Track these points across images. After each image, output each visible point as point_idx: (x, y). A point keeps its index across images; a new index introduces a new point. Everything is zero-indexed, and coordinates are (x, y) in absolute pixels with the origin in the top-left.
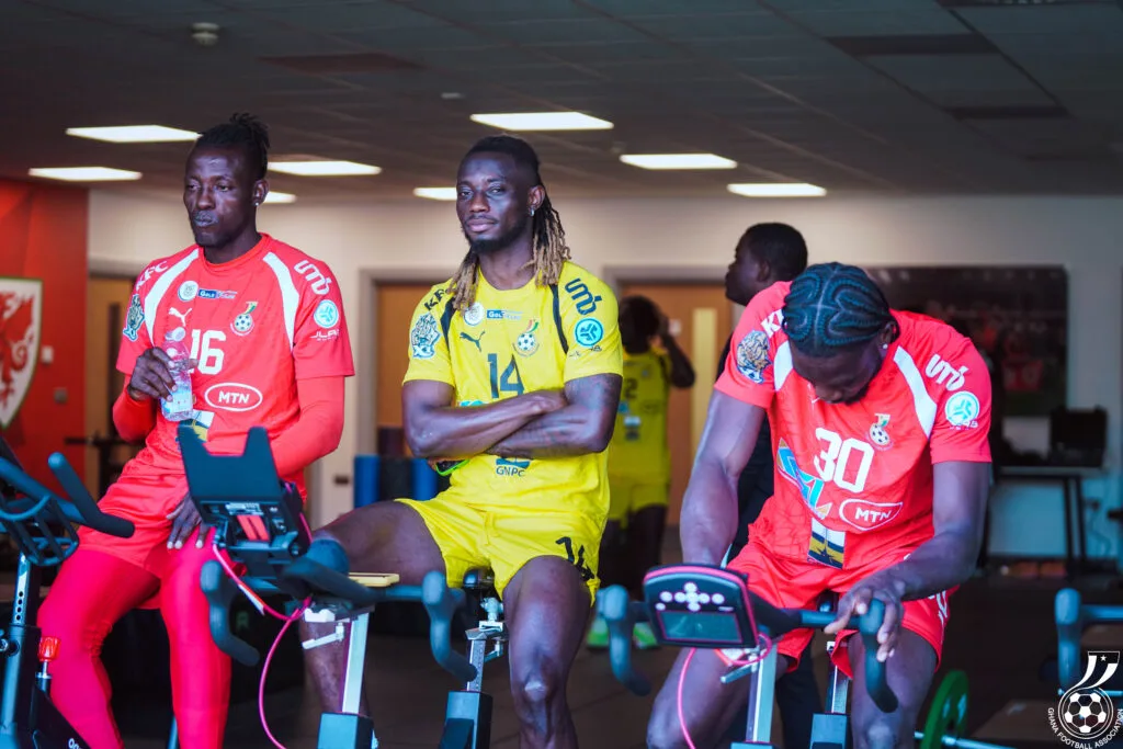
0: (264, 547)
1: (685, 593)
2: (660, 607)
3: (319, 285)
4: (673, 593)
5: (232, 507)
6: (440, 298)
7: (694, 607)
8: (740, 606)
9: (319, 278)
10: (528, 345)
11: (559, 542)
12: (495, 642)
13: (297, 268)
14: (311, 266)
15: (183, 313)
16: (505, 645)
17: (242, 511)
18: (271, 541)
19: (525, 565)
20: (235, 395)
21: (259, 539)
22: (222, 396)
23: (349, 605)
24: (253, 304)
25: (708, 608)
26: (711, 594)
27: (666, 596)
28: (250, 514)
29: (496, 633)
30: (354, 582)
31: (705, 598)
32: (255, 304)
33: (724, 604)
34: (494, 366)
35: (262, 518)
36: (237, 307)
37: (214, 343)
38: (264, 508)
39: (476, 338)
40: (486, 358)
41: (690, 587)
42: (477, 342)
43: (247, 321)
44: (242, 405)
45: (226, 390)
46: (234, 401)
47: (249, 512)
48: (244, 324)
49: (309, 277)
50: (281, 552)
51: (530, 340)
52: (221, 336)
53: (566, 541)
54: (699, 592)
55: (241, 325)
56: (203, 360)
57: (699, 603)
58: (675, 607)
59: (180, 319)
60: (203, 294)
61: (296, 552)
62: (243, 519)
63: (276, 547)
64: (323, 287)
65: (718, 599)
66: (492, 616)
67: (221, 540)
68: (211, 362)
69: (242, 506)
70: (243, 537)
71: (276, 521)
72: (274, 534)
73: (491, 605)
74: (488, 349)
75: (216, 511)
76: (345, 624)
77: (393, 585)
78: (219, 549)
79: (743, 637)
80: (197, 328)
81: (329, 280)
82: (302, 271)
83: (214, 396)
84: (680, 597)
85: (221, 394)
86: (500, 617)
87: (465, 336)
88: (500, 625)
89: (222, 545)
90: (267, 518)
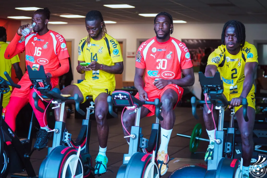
0: (43, 88)
1: (119, 96)
2: (115, 98)
3: (61, 40)
4: (117, 96)
5: (37, 80)
6: (82, 42)
7: (121, 98)
8: (129, 98)
9: (61, 38)
10: (100, 52)
11: (105, 90)
12: (93, 110)
13: (56, 36)
14: (59, 36)
15: (34, 43)
16: (95, 111)
17: (39, 81)
18: (44, 87)
19: (99, 95)
20: (43, 61)
21: (42, 87)
22: (40, 61)
23: (61, 100)
24: (47, 43)
25: (123, 98)
26: (124, 96)
27: (116, 96)
28: (41, 82)
29: (93, 108)
30: (62, 96)
31: (123, 97)
32: (48, 43)
33: (126, 98)
34: (92, 55)
35: (43, 82)
36: (44, 43)
37: (39, 50)
38: (43, 81)
39: (89, 49)
40: (91, 53)
41: (120, 95)
42: (89, 50)
43: (46, 46)
44: (44, 63)
45: (41, 60)
46: (43, 62)
47: (40, 82)
48: (45, 46)
49: (59, 38)
50: (46, 89)
51: (101, 51)
52: (41, 48)
53: (107, 90)
54: (122, 95)
55: (45, 47)
56: (37, 53)
57: (122, 98)
58: (117, 98)
59: (33, 44)
60: (38, 40)
61: (49, 89)
62: (39, 83)
63: (45, 88)
64: (62, 40)
65: (125, 97)
66: (92, 105)
67: (35, 87)
68: (39, 54)
69: (39, 80)
70: (39, 86)
71: (45, 83)
72: (45, 86)
73: (92, 103)
74: (91, 52)
75: (34, 81)
76: (60, 104)
77: (69, 97)
78: (35, 89)
79: (130, 104)
80: (36, 47)
81: (63, 39)
82: (58, 37)
83: (39, 61)
84: (118, 96)
85: (40, 60)
86: (94, 105)
87: (87, 49)
88: (93, 107)
89: (35, 88)
90: (44, 82)
